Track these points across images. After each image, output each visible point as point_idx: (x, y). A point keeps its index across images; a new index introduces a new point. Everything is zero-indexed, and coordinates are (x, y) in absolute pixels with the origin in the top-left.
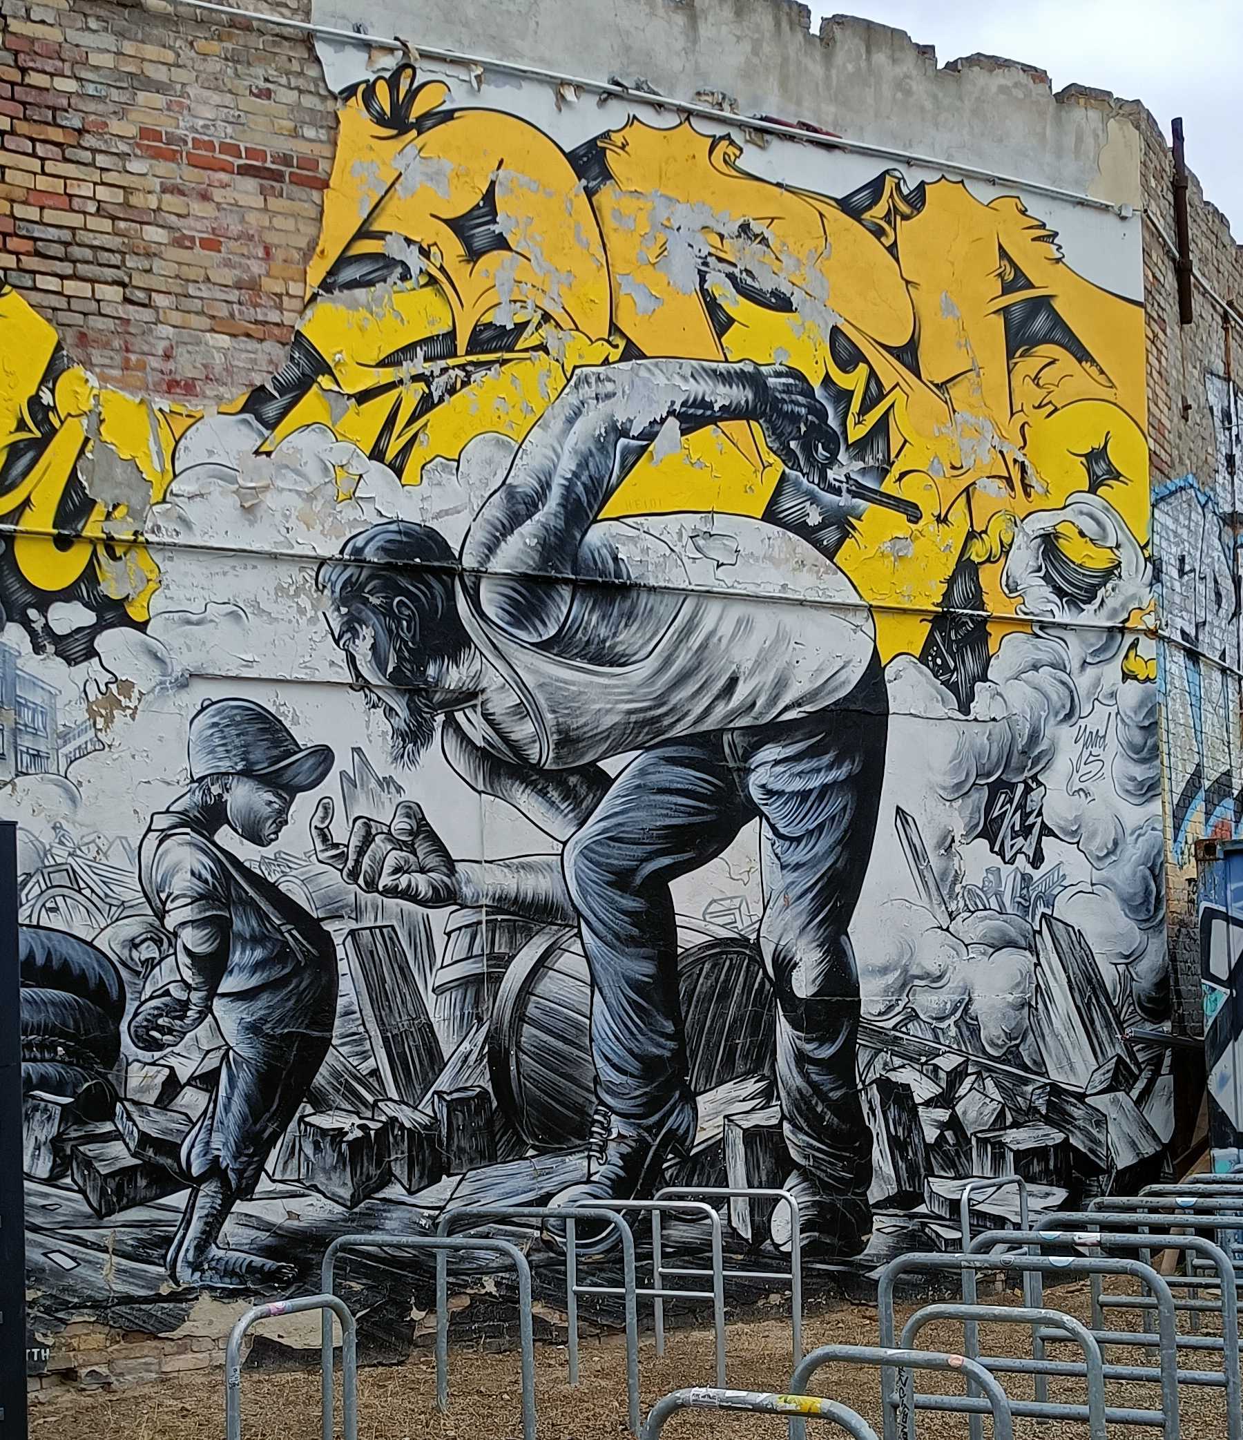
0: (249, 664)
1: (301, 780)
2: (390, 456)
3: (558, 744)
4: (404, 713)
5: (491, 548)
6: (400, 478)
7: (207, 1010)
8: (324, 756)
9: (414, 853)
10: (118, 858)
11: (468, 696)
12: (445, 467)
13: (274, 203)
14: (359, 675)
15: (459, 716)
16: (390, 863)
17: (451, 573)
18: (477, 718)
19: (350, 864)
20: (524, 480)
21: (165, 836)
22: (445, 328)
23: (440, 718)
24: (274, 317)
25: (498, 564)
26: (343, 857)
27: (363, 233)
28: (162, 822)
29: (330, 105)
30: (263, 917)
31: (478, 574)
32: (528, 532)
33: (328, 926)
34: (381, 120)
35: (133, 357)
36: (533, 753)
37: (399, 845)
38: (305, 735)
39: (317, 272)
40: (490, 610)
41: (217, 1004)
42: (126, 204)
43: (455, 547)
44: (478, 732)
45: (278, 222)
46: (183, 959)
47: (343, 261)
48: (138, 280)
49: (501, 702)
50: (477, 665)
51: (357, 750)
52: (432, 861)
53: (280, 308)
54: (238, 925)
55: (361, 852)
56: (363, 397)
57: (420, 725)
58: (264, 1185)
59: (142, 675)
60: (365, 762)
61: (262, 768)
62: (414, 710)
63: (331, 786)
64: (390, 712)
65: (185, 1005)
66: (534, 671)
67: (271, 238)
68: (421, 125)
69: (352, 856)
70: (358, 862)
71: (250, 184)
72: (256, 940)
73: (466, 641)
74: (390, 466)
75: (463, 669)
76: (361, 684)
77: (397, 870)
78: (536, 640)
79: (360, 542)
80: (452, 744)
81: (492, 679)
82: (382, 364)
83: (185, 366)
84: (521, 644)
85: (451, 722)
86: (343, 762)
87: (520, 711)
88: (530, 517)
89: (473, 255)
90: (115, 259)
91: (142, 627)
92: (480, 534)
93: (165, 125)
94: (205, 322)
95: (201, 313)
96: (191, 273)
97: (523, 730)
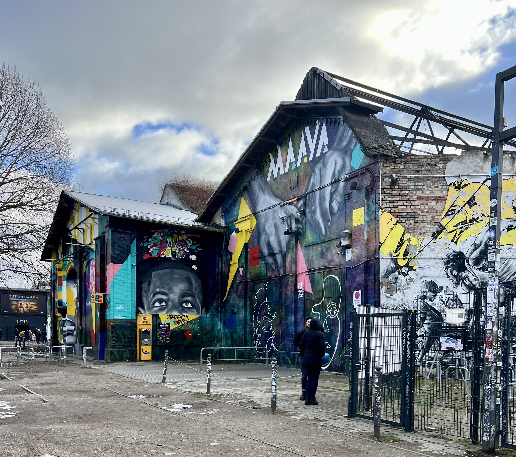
0: (431, 274)
1: (438, 291)
2: (455, 241)
3: (481, 284)
4: (455, 281)
5: (471, 254)
6: (456, 244)
7: (422, 326)
8: (442, 288)
9: (456, 302)
10: (410, 304)
11: (466, 277)
12: (464, 242)
13: (438, 204)
14: (448, 275)
15: (464, 281)
16: (452, 304)
17: (464, 258)
18: (467, 281)
19: (445, 304)
20: (478, 242)
21: (417, 300)
22: (465, 219)
23: (461, 281)
24: (437, 221)
25: (472, 256)
26: (444, 303)
27: (452, 206)
28: (417, 298)
29: (448, 187)
30: (431, 312)
31: (469, 258)
32: (478, 251)
33: (442, 313)
34: (456, 188)
35: (415, 231)
36: (477, 286)
37: (453, 301)
38: (439, 285)
39: (444, 213)
40: (470, 264)
41: (424, 325)
42: (415, 208)
43: (465, 254)
44: (467, 283)
45: (438, 207)
46: (419, 318)
47: (449, 211)
48: (417, 219)
49: (472, 278)
50: (468, 273)
51: (447, 287)
52: (459, 304)
53: (438, 220)
54: (428, 313)
55: (447, 302)
56: (451, 232)
57: (458, 282)
58: (430, 351)
59: (415, 277)
60: (448, 288)
61: (432, 290)
62: (457, 280)
63: (443, 292)
64: (453, 281)
65: (419, 325)
66: (478, 273)
67: (437, 209)
68: (462, 188)
69: (446, 303)
70: (447, 304)
71: (434, 202)
72: (430, 316)
73: (466, 269)
74: (455, 242)
75: (465, 273)
76: (449, 277)
77: (453, 305)
78: (478, 268)
79: (449, 255)
80: (463, 285)
81: (470, 275)
82: (454, 227)
83: (423, 231)
84: (476, 269)
85: (463, 282)
86: (445, 288)
87: (475, 280)
88: (478, 248)
89: (470, 207)
90: (413, 216)
91: (415, 270)
92: (470, 252)
93: (422, 195)
94: (426, 224)
95: (426, 223)
96: (424, 217)
97: (475, 282)
